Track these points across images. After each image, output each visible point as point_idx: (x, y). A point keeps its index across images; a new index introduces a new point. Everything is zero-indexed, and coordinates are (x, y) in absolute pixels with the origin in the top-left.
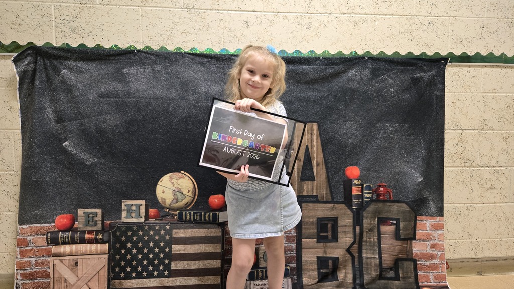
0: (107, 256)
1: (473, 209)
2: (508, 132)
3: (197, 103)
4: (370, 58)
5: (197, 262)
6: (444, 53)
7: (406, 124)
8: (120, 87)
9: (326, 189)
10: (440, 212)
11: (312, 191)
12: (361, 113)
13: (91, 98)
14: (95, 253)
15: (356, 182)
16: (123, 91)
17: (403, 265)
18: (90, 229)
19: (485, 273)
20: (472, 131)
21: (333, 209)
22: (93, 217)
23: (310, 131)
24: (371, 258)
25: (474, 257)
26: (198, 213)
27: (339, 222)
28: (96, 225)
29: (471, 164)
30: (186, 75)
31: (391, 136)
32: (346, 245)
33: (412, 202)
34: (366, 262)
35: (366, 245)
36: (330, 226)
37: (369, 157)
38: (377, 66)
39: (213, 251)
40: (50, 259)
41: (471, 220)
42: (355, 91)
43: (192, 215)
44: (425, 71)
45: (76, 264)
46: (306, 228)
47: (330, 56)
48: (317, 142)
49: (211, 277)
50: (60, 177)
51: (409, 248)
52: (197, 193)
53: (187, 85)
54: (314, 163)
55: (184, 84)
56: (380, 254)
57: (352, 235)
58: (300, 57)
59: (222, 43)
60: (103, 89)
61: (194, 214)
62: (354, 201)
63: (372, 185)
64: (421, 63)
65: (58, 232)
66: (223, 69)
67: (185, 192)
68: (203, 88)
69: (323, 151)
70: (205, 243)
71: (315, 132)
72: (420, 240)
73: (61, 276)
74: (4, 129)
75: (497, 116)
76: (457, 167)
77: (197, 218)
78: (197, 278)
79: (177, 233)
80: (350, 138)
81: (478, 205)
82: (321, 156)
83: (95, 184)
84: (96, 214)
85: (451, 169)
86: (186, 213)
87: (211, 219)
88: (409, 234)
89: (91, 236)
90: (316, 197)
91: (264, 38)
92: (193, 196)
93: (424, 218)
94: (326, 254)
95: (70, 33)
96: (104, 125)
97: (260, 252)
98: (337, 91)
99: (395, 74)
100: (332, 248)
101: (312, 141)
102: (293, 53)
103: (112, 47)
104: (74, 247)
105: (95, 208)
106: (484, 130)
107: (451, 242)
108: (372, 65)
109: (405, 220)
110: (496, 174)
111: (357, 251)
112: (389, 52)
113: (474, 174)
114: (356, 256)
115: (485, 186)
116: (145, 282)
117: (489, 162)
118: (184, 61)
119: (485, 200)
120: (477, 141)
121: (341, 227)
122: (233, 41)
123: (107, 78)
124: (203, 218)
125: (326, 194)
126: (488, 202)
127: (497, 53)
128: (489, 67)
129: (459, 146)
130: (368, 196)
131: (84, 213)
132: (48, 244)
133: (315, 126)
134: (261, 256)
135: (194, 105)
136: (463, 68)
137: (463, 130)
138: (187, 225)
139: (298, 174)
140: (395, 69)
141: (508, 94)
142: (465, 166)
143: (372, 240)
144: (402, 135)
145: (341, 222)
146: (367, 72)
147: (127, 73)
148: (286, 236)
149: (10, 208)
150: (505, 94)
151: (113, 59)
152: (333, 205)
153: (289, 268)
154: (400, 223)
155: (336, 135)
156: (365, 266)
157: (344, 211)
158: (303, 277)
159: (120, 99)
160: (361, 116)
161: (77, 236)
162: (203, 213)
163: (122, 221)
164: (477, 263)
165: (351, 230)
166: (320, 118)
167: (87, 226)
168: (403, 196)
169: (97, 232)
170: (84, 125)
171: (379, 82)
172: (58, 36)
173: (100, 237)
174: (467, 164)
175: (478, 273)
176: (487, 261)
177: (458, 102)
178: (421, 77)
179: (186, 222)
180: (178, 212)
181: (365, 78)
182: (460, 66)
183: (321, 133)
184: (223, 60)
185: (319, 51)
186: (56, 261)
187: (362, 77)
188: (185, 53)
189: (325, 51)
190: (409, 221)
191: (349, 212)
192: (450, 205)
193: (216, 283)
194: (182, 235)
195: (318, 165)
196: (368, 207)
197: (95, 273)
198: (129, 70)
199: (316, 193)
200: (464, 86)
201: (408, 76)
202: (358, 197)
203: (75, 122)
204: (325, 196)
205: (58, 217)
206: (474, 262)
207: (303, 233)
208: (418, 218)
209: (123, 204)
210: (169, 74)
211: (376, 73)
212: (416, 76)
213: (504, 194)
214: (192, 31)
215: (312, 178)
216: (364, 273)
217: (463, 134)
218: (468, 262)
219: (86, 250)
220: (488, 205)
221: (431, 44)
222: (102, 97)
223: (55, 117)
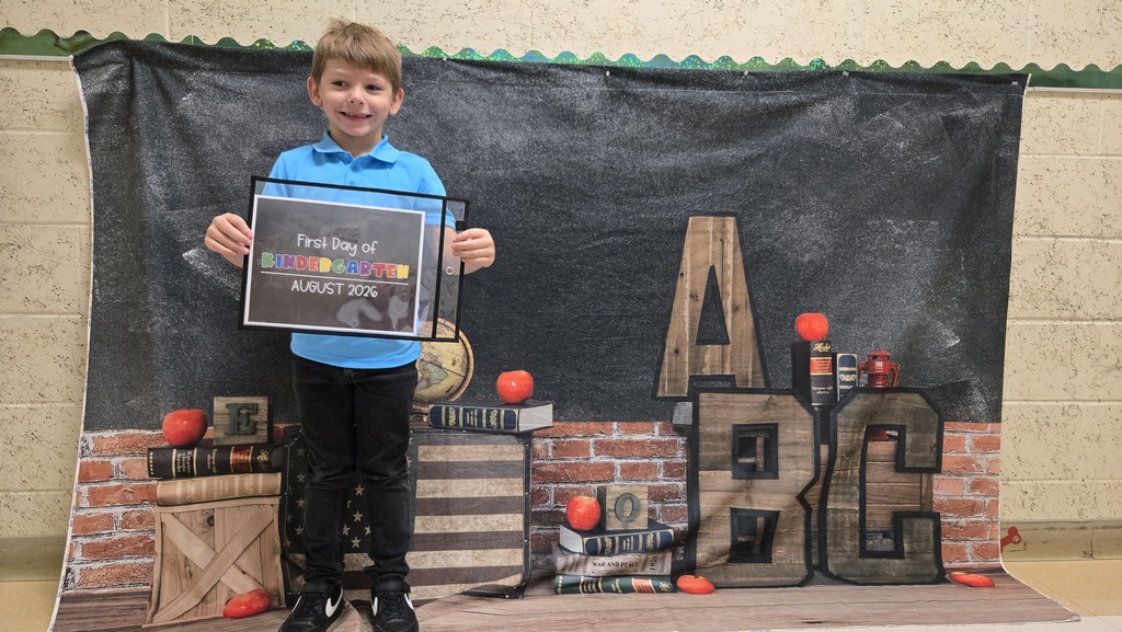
0: (276, 501)
1: (1074, 412)
3: (473, 170)
4: (853, 74)
5: (471, 517)
6: (1017, 66)
7: (934, 220)
9: (754, 362)
10: (995, 413)
11: (723, 367)
12: (831, 194)
13: (246, 156)
14: (251, 494)
15: (819, 347)
17: (912, 525)
18: (242, 440)
19: (1100, 553)
20: (1077, 240)
21: (767, 405)
22: (248, 414)
23: (719, 235)
24: (843, 511)
25: (1076, 517)
26: (473, 410)
27: (780, 435)
28: (254, 431)
29: (1072, 314)
30: (451, 109)
31: (897, 246)
32: (797, 485)
33: (933, 389)
34: (834, 519)
35: (836, 484)
36: (760, 442)
37: (849, 293)
38: (868, 92)
39: (505, 494)
40: (155, 511)
41: (1071, 436)
42: (819, 147)
43: (461, 413)
44: (975, 104)
45: (211, 520)
46: (708, 447)
47: (766, 70)
48: (734, 259)
49: (501, 551)
50: (175, 325)
51: (927, 489)
52: (472, 367)
53: (452, 131)
54: (728, 304)
55: (446, 127)
56: (863, 502)
57: (810, 465)
58: (699, 71)
59: (529, 39)
60: (271, 137)
61: (465, 411)
62: (814, 388)
63: (855, 356)
64: (965, 86)
65: (170, 449)
66: (531, 96)
67: (447, 364)
68: (487, 137)
69: (747, 279)
70: (489, 477)
71: (731, 236)
72: (950, 473)
73: (178, 550)
74: (58, 223)
76: (1042, 319)
77: (472, 420)
78: (470, 552)
79: (428, 452)
80: (807, 250)
81: (1087, 404)
82: (743, 288)
84: (255, 409)
85: (1028, 323)
86: (447, 410)
87: (502, 424)
88: (924, 459)
89: (242, 457)
90: (731, 378)
91: (620, 28)
92: (463, 374)
93: (959, 425)
94: (751, 503)
95: (200, 15)
97: (608, 497)
98: (780, 146)
99: (908, 109)
100: (764, 491)
101: (723, 256)
102: (683, 63)
103: (291, 46)
104: (204, 483)
105: (254, 395)
106: (1103, 238)
107: (1025, 484)
108: (858, 90)
109: (917, 429)
111: (817, 497)
112: (896, 62)
113: (1080, 335)
114: (815, 507)
115: (1104, 361)
116: (357, 560)
117: (1114, 308)
118: (447, 76)
119: (1102, 393)
120: (1088, 262)
121: (787, 445)
122: (553, 34)
123: (279, 114)
124: (484, 421)
125: (753, 373)
126: (1108, 397)
128: (1116, 98)
129: (1048, 272)
130: (847, 380)
131: (228, 406)
132: (149, 475)
133: (730, 223)
134: (610, 505)
135: (468, 176)
136: (1060, 100)
138: (451, 435)
139: (691, 329)
140: (908, 98)
142: (1060, 318)
143: (849, 472)
144: (925, 245)
145: (785, 435)
146: (847, 105)
148: (666, 464)
149: (71, 395)
151: (294, 72)
152: (768, 396)
153: (671, 531)
154: (907, 436)
155: (777, 245)
156: (830, 527)
157: (791, 411)
158: (698, 548)
160: (832, 203)
161: (212, 457)
162: (484, 411)
164: (1083, 532)
165: (809, 452)
166: (741, 206)
167: (234, 434)
168: (916, 378)
169: (258, 448)
171: (873, 128)
172: (175, 21)
173: (263, 457)
174: (1066, 314)
175: (1085, 553)
176: (1104, 527)
177: (1047, 176)
178: (966, 116)
179: (447, 428)
180: (431, 406)
181: (842, 119)
182: (1052, 94)
183: (744, 241)
184: (531, 75)
185: (741, 59)
186: (167, 515)
187: (834, 116)
188: (449, 59)
189: (756, 58)
190: (925, 432)
191: (803, 413)
192: (1025, 403)
193: (513, 564)
194: (440, 458)
195: (735, 309)
196: (847, 403)
197: (253, 537)
199: (731, 370)
200: (1060, 140)
201: (938, 115)
202: (823, 381)
203: (210, 208)
204: (750, 376)
205: (168, 416)
206: (1077, 529)
207: (701, 458)
208: (947, 426)
210: (414, 105)
211: (866, 107)
212: (954, 113)
214: (466, 12)
215: (723, 339)
216: (828, 541)
217: (1058, 246)
218: (1063, 529)
219: (232, 490)
220: (1110, 403)
221: (988, 46)
222: (269, 155)
223: (166, 194)
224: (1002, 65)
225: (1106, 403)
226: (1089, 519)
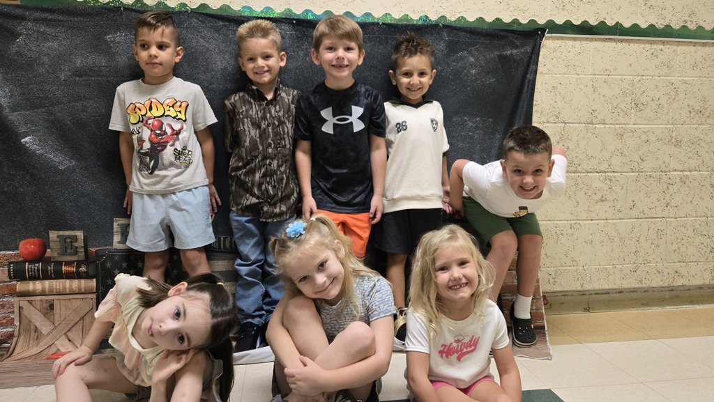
0: (94, 296)
1: (577, 227)
2: (624, 126)
3: (210, 84)
4: (445, 26)
6: (542, 21)
7: (491, 118)
8: (102, 61)
13: (62, 77)
14: (77, 292)
16: (107, 67)
18: (69, 258)
19: (594, 309)
20: (577, 125)
22: (71, 242)
25: (580, 288)
28: (76, 253)
29: (575, 169)
31: (470, 133)
38: (454, 38)
40: (14, 300)
41: (576, 241)
44: (516, 47)
45: (51, 306)
47: (393, 22)
50: (20, 186)
53: (196, 59)
55: (192, 57)
60: (78, 64)
64: (511, 37)
65: (24, 262)
68: (219, 63)
73: (31, 321)
75: (610, 106)
81: (585, 222)
83: (72, 195)
84: (76, 238)
89: (70, 269)
96: (84, 116)
99: (477, 50)
104: (47, 283)
105: (74, 230)
106: (593, 124)
107: (551, 270)
108: (448, 36)
110: (608, 182)
112: (471, 18)
113: (580, 181)
115: (594, 197)
117: (600, 165)
118: (191, 23)
119: (593, 216)
120: (584, 138)
123: (82, 49)
124: (222, 245)
126: (597, 218)
127: (610, 23)
128: (599, 41)
129: (561, 144)
131: (58, 236)
132: (10, 278)
136: (567, 42)
137: (565, 123)
140: (478, 43)
141: (624, 77)
144: (485, 133)
146: (442, 46)
147: (112, 42)
150: (620, 77)
151: (90, 21)
159: (104, 78)
161: (51, 268)
162: (222, 238)
163: (114, 247)
164: (584, 297)
167: (63, 254)
169: (79, 264)
170: (55, 115)
171: (457, 61)
173: (83, 269)
174: (572, 169)
175: (585, 309)
176: (596, 294)
177: (560, 87)
178: (512, 55)
181: (440, 54)
182: (562, 38)
185: (378, 14)
186: (23, 302)
188: (192, 11)
189: (386, 14)
192: (549, 222)
197: (78, 319)
198: (114, 37)
200: (567, 66)
201: (495, 54)
203: (40, 110)
205: (22, 243)
206: (580, 295)
209: (115, 224)
211: (453, 47)
212: (505, 53)
213: (617, 208)
217: (566, 129)
218: (572, 295)
219: (65, 288)
220: (598, 221)
221: (525, 9)
222: (78, 76)
223: (9, 103)
224: (532, 21)
225: (596, 221)
226: (587, 289)
